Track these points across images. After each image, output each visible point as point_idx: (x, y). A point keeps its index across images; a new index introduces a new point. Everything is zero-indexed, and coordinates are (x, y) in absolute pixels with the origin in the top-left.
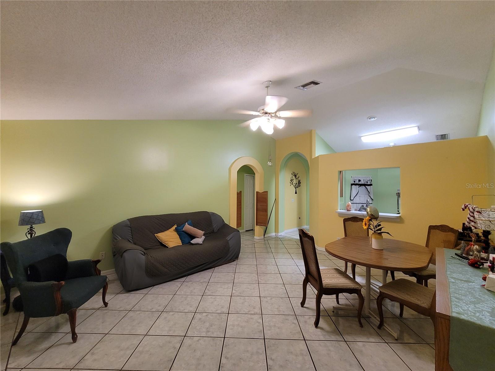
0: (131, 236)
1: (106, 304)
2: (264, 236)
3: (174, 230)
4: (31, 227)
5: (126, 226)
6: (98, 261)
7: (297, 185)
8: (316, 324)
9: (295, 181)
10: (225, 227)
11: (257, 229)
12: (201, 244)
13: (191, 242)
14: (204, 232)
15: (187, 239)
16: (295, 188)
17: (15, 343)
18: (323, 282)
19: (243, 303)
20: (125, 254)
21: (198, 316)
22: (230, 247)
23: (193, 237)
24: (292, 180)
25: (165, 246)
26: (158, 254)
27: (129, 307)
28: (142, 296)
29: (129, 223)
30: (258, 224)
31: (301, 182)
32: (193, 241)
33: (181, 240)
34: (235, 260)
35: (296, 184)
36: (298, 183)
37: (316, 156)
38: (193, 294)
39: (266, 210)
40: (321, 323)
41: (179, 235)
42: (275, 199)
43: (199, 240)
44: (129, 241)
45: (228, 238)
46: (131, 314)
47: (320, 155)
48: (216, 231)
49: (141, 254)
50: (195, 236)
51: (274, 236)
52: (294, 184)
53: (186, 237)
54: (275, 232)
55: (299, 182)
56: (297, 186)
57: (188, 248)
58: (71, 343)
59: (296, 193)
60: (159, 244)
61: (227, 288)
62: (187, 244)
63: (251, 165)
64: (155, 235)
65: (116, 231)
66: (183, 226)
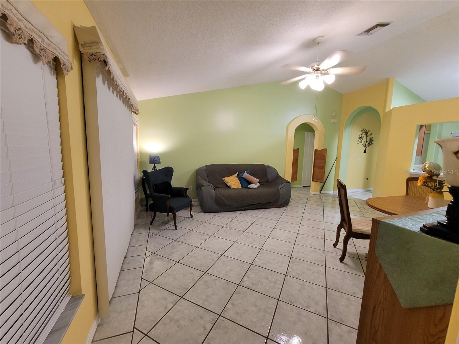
0: (207, 177)
1: (192, 216)
2: (320, 192)
3: (236, 176)
4: (155, 166)
5: (204, 170)
6: (187, 189)
7: (367, 143)
8: (342, 259)
9: (364, 139)
10: (278, 179)
11: (314, 185)
12: (256, 189)
13: (248, 186)
14: (259, 180)
15: (245, 184)
16: (365, 147)
18: (352, 227)
19: (281, 234)
20: (202, 187)
21: (246, 234)
22: (280, 194)
23: (250, 183)
24: (360, 138)
25: (229, 187)
26: (223, 191)
27: (204, 221)
28: (213, 216)
29: (206, 168)
30: (314, 181)
31: (373, 141)
32: (250, 186)
33: (241, 184)
34: (284, 206)
36: (368, 141)
37: (391, 109)
39: (323, 167)
41: (240, 181)
42: (337, 158)
43: (255, 186)
44: (206, 180)
45: (280, 187)
46: (205, 224)
47: (394, 108)
48: (270, 181)
49: (212, 190)
50: (252, 182)
51: (333, 194)
52: (363, 142)
53: (245, 183)
54: (333, 190)
55: (371, 141)
56: (367, 145)
57: (245, 191)
58: (174, 230)
59: (365, 152)
60: (225, 185)
61: (272, 223)
62: (245, 187)
64: (223, 178)
65: (198, 173)
66: (243, 174)
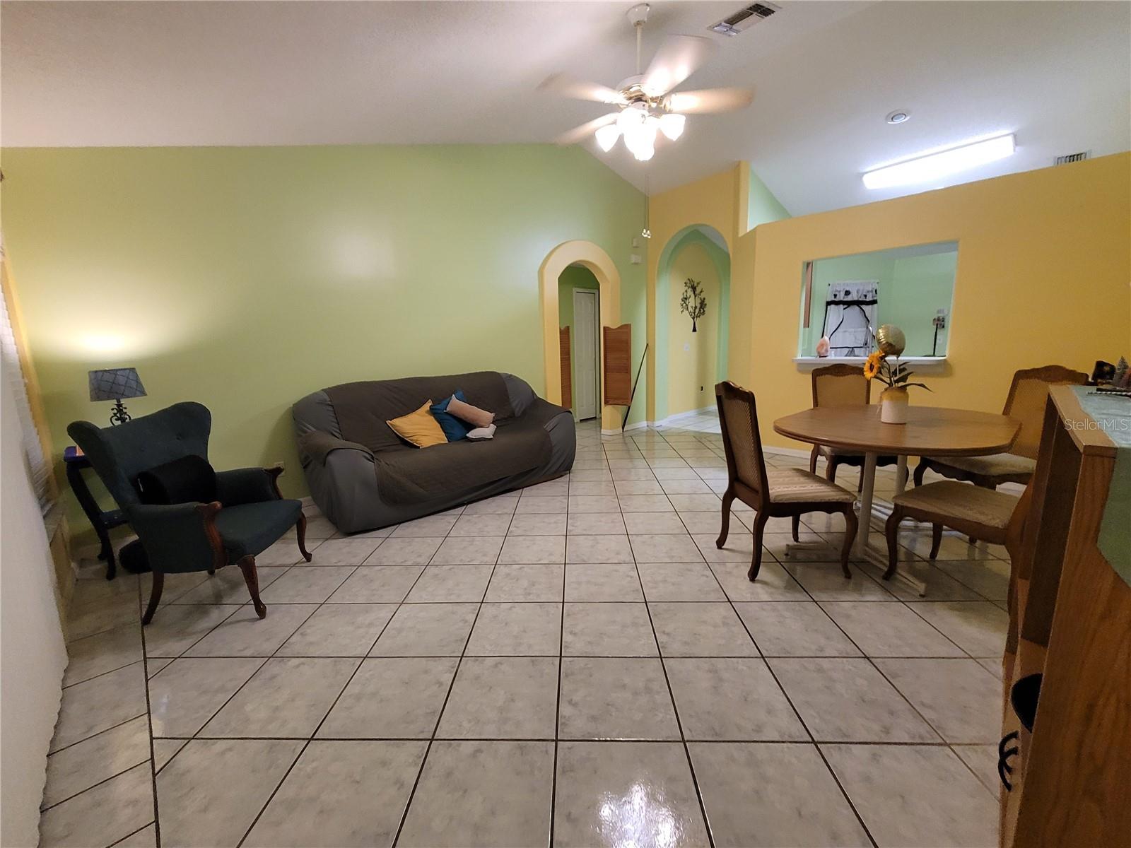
0: (337, 425)
1: (308, 557)
2: (623, 428)
3: (427, 412)
4: (119, 405)
5: (322, 403)
6: (278, 471)
7: (697, 311)
8: (753, 575)
9: (692, 302)
10: (537, 405)
11: (609, 414)
12: (490, 439)
13: (467, 435)
14: (493, 415)
15: (458, 431)
16: (693, 318)
17: (147, 621)
18: (770, 492)
19: (592, 546)
20: (331, 458)
21: (502, 570)
22: (553, 445)
23: (470, 426)
24: (685, 299)
25: (412, 446)
26: (399, 461)
27: (356, 561)
28: (380, 541)
29: (326, 397)
30: (610, 403)
31: (706, 305)
32: (473, 434)
33: (445, 433)
34: (563, 473)
35: (696, 307)
36: (698, 306)
37: (748, 230)
38: (485, 534)
39: (627, 369)
40: (763, 573)
41: (440, 423)
42: (647, 345)
43: (487, 432)
44: (334, 435)
45: (549, 426)
46: (363, 571)
47: (759, 226)
48: (519, 414)
49: (365, 460)
50: (475, 423)
51: (645, 429)
52: (690, 309)
53: (457, 427)
54: (647, 420)
55: (703, 304)
56: (696, 314)
57: (461, 449)
58: (258, 620)
59: (694, 330)
60: (399, 442)
61: (555, 523)
62: (459, 440)
63: (591, 263)
64: (388, 422)
65: (301, 414)
66: (445, 402)
